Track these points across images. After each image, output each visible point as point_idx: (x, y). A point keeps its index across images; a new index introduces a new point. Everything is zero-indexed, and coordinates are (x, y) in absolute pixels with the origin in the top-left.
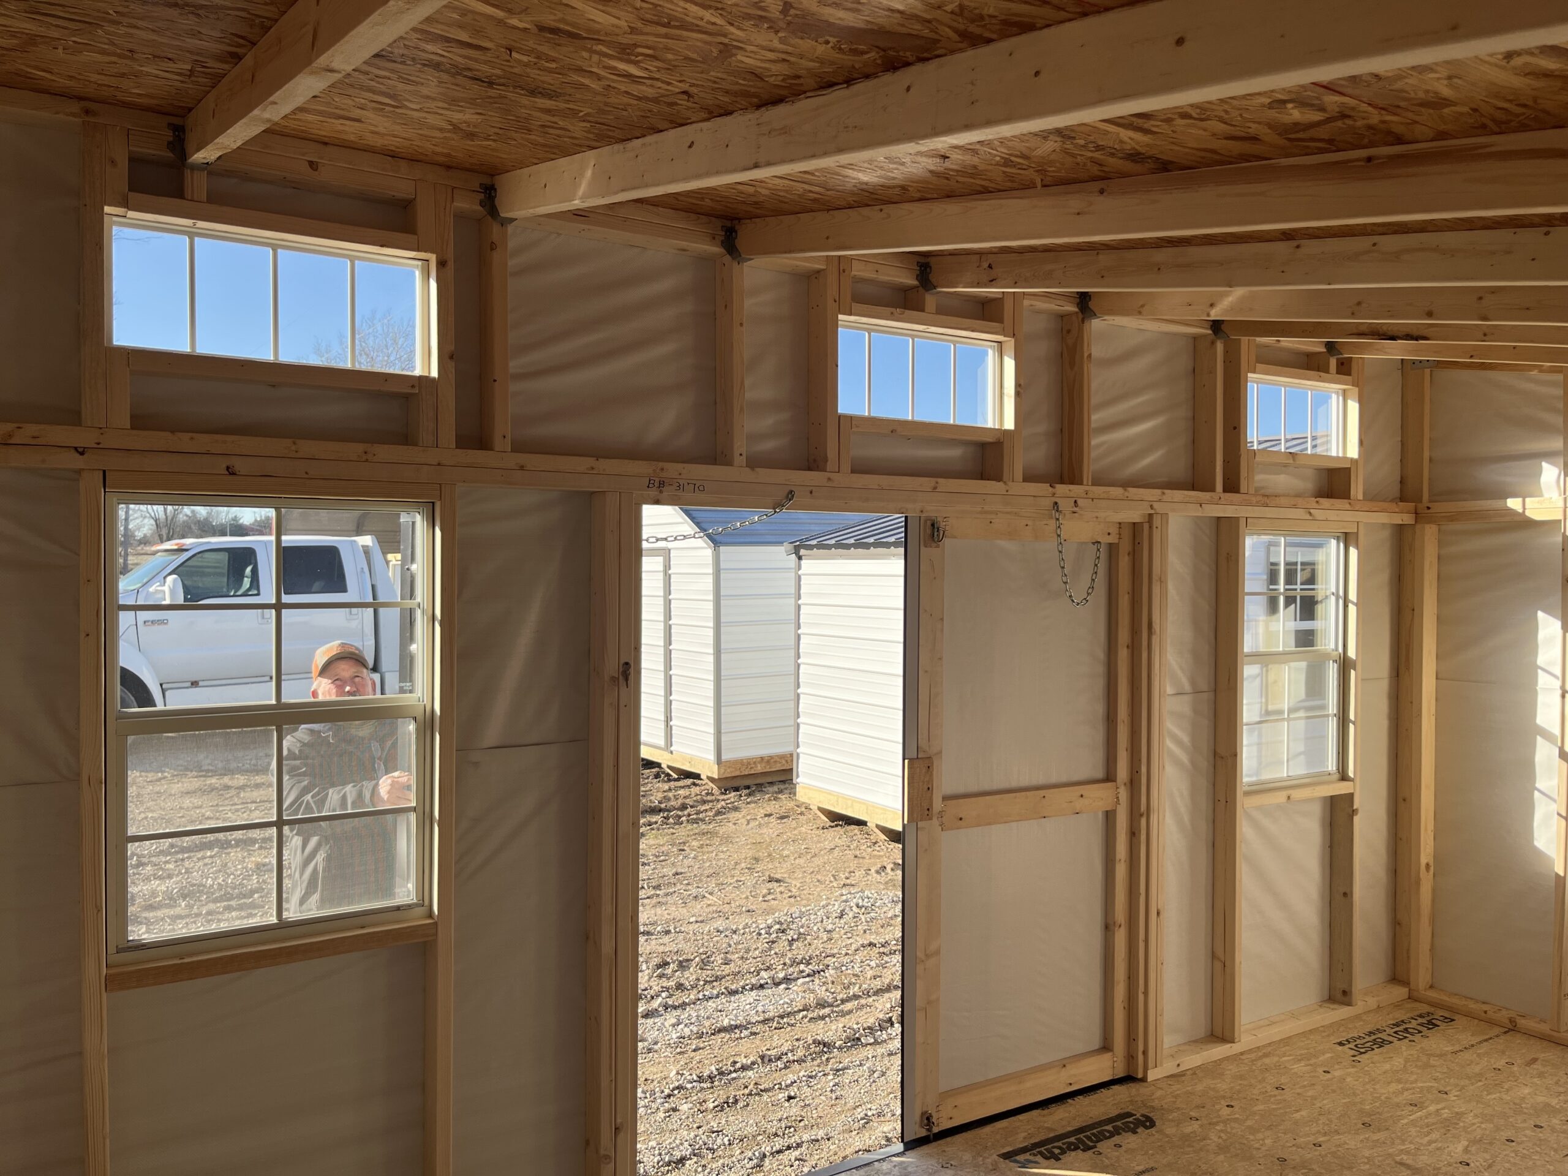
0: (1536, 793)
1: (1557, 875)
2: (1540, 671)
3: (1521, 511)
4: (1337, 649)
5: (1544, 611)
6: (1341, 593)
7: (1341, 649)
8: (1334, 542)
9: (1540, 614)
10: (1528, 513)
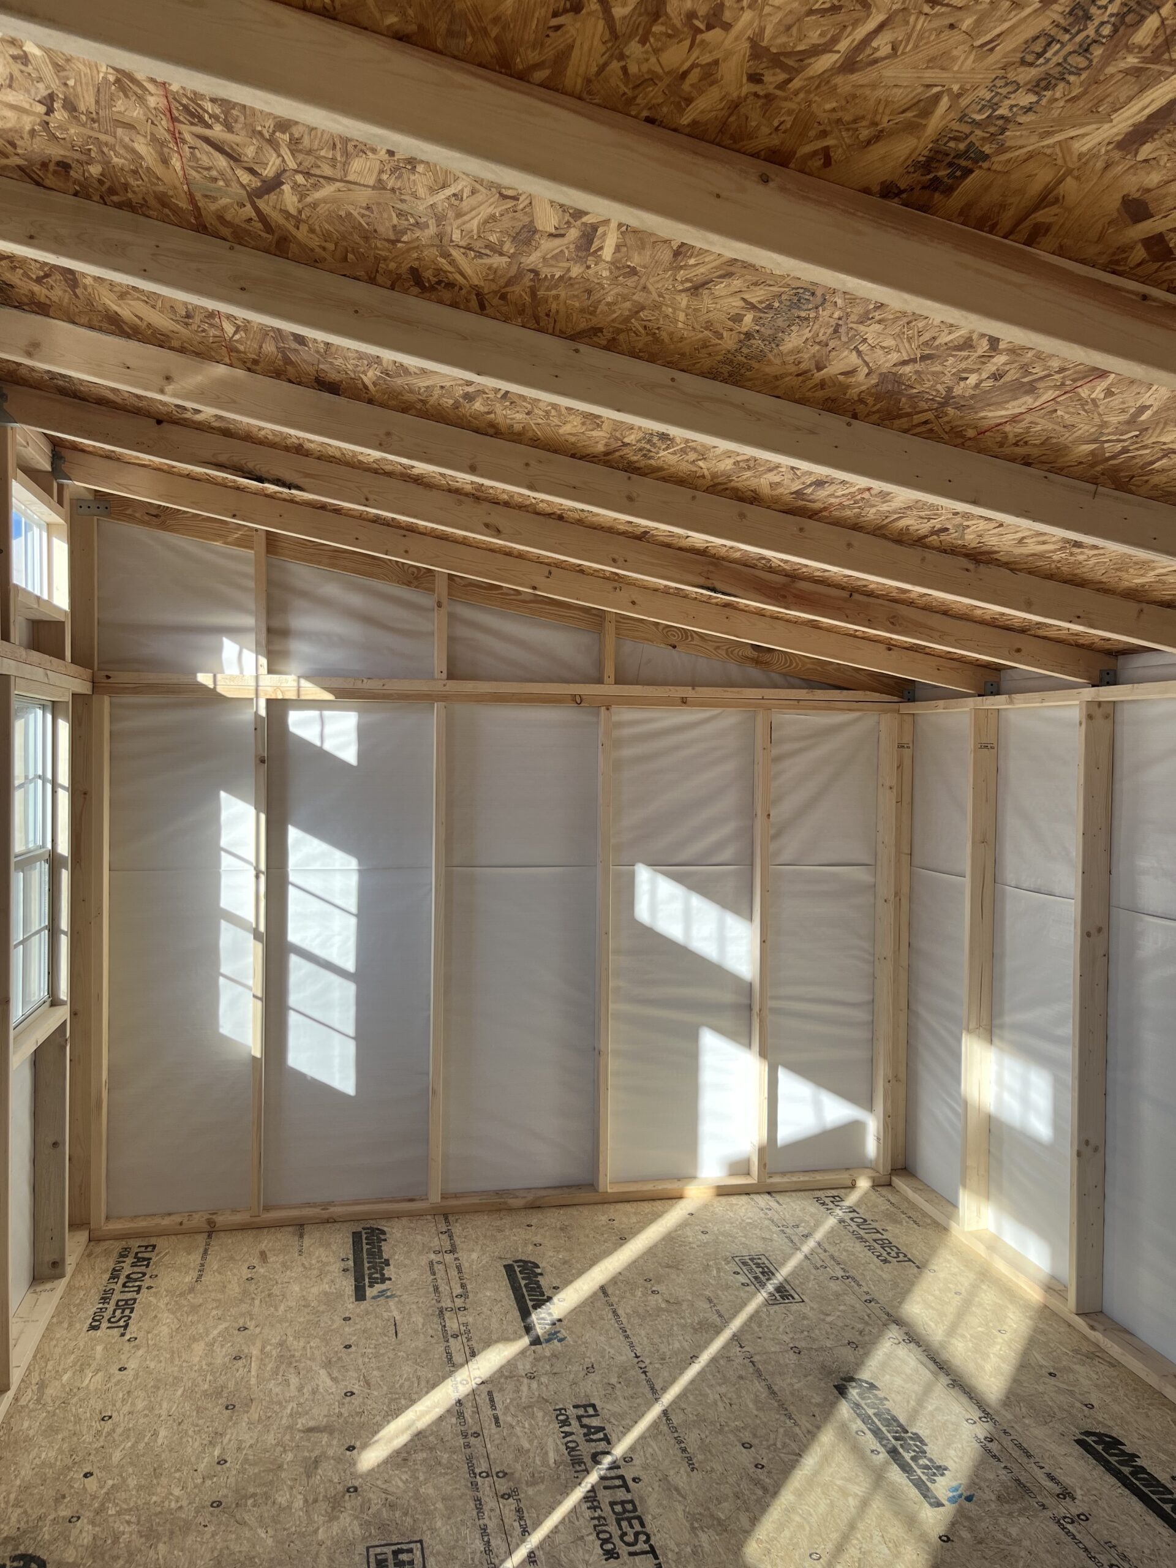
0: (222, 980)
1: (254, 1058)
2: (223, 854)
3: (211, 686)
4: (44, 846)
5: (226, 791)
6: (49, 776)
7: (49, 846)
8: (40, 712)
9: (223, 794)
10: (220, 690)
